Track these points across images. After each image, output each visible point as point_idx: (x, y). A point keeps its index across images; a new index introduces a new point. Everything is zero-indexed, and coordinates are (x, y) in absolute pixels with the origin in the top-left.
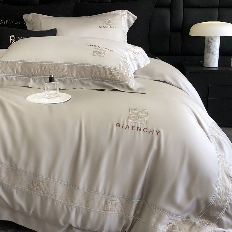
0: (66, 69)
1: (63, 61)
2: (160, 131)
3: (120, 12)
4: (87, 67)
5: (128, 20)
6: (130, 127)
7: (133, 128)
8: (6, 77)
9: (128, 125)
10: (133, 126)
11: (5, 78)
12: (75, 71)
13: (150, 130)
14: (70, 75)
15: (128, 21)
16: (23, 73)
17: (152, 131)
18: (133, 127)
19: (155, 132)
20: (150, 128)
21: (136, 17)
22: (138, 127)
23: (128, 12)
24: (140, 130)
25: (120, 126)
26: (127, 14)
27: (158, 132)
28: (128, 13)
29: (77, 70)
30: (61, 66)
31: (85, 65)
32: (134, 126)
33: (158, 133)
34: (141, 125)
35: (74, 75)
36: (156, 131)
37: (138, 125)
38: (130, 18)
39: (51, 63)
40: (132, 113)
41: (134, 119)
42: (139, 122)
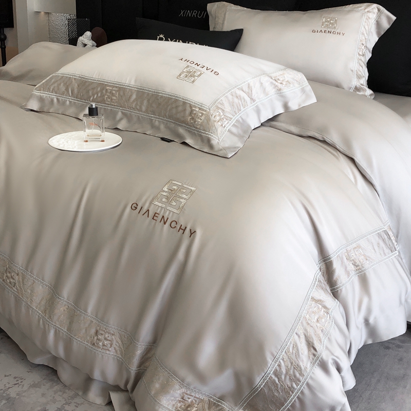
0: (134, 97)
1: (133, 83)
2: (195, 232)
3: (363, 8)
4: (162, 97)
5: (377, 21)
6: (151, 214)
7: (154, 216)
8: (58, 99)
9: (148, 210)
10: (156, 213)
11: (55, 100)
12: (145, 102)
13: (181, 225)
14: (138, 107)
15: (378, 24)
16: (79, 95)
18: (156, 215)
19: (188, 229)
20: (182, 222)
21: (394, 18)
22: (163, 217)
23: (381, 7)
24: (165, 223)
25: (136, 208)
26: (376, 11)
27: (192, 233)
28: (379, 10)
29: (148, 101)
30: (128, 90)
31: (159, 93)
32: (158, 212)
33: (191, 234)
34: (169, 214)
35: (144, 108)
36: (191, 230)
37: (165, 212)
38: (380, 19)
39: (116, 84)
40: (166, 190)
41: (164, 200)
42: (169, 208)
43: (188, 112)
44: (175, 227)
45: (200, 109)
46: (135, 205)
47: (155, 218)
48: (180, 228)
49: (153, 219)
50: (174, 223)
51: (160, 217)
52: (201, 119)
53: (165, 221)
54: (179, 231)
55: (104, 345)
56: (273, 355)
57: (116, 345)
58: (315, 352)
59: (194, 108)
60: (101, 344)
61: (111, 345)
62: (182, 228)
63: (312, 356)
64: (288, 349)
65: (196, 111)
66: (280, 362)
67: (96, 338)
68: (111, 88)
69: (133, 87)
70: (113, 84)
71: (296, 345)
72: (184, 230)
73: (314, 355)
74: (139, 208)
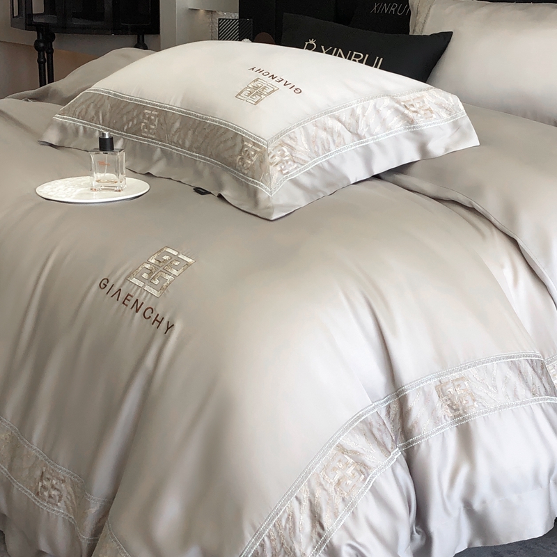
0: (177, 125)
1: (178, 104)
2: (173, 326)
6: (123, 295)
7: (126, 299)
8: (84, 128)
9: (120, 290)
10: (129, 295)
11: (81, 129)
12: (190, 134)
13: (158, 315)
14: (180, 142)
16: (111, 123)
17: (160, 320)
18: (129, 298)
19: (165, 322)
20: (159, 310)
22: (137, 300)
24: (137, 311)
25: (106, 286)
27: (170, 327)
29: (194, 132)
30: (170, 115)
31: (208, 119)
32: (131, 294)
33: (168, 329)
34: (146, 296)
35: (187, 144)
36: (168, 322)
37: (141, 294)
39: (157, 105)
40: (153, 261)
41: (145, 275)
42: (147, 288)
43: (238, 149)
44: (150, 317)
45: (254, 144)
46: (105, 282)
47: (126, 302)
48: (156, 320)
49: (123, 303)
50: (150, 310)
51: (133, 301)
52: (252, 160)
53: (138, 306)
54: (153, 324)
55: (50, 496)
56: (254, 527)
57: (68, 498)
58: (321, 531)
59: (246, 143)
60: (46, 494)
61: (61, 497)
62: (158, 319)
63: (315, 537)
64: (280, 520)
65: (248, 147)
66: (263, 540)
67: (40, 484)
68: (150, 112)
69: (178, 111)
70: (154, 105)
71: (293, 517)
72: (160, 323)
73: (320, 536)
74: (109, 286)
